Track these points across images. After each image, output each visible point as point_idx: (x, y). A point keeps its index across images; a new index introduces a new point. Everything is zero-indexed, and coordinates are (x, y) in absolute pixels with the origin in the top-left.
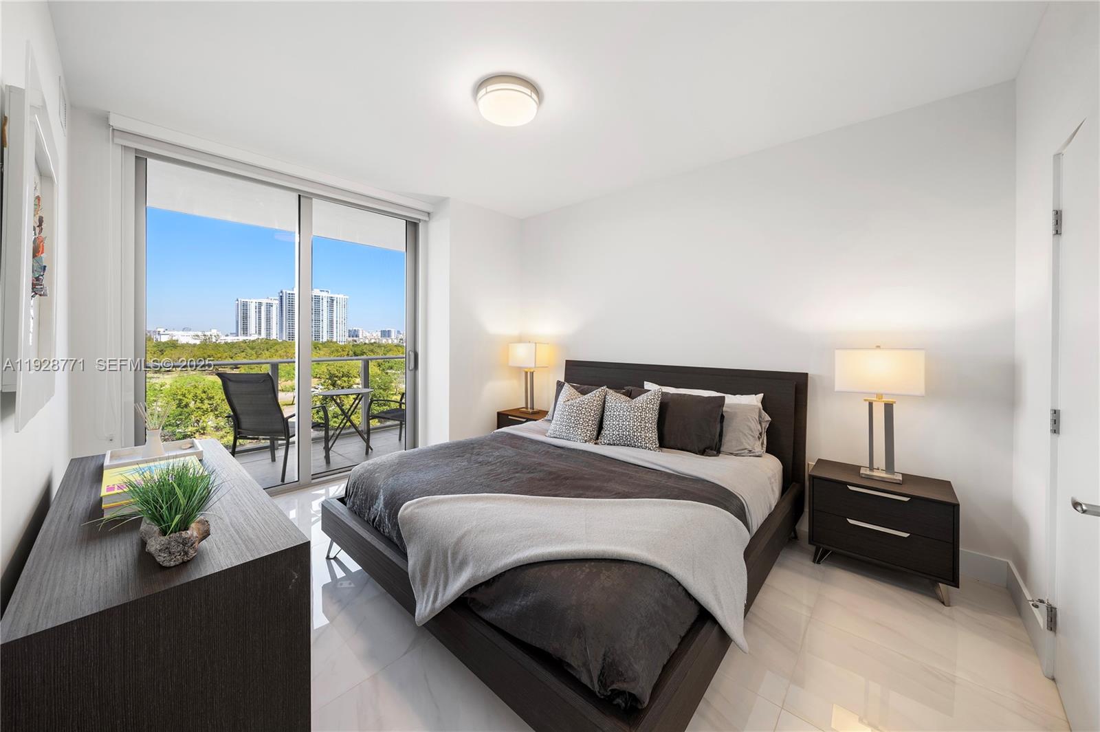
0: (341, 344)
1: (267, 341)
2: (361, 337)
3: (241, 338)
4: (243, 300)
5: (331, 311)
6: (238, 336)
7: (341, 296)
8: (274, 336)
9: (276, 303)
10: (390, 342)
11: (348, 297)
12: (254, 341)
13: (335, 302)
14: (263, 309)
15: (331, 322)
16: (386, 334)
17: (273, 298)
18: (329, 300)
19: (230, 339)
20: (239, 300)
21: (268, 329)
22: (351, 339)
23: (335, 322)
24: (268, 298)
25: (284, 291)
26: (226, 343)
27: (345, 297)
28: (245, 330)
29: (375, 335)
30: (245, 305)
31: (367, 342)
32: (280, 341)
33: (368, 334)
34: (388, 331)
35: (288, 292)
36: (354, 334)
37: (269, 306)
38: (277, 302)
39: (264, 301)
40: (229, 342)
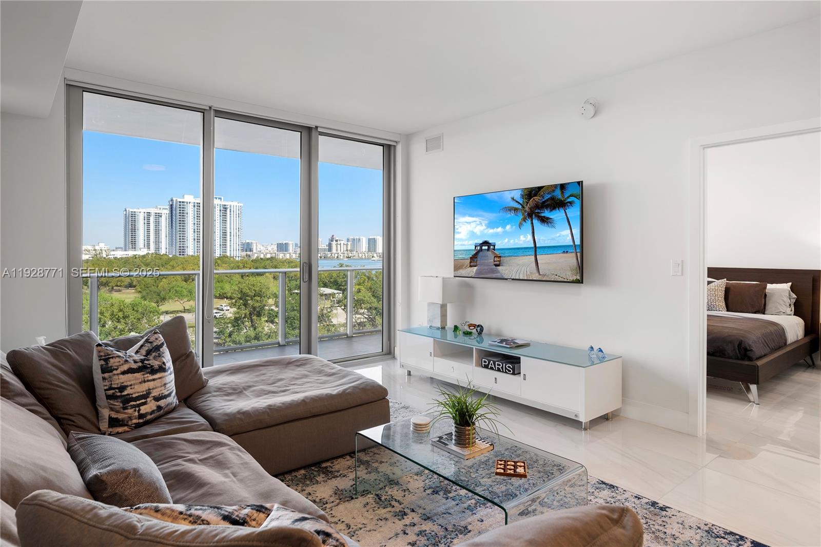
0: (237, 259)
1: (157, 255)
2: (255, 251)
3: (131, 253)
4: (131, 210)
5: (224, 221)
6: (126, 250)
7: (235, 204)
8: (163, 251)
9: (165, 212)
10: (288, 256)
11: (242, 205)
12: (144, 256)
13: (228, 210)
14: (152, 219)
15: (225, 234)
16: (282, 247)
17: (162, 207)
18: (222, 209)
19: (119, 254)
20: (127, 210)
21: (157, 242)
22: (244, 253)
23: (228, 234)
24: (156, 207)
25: (174, 199)
26: (115, 258)
27: (240, 205)
28: (134, 244)
29: (270, 249)
30: (133, 215)
31: (262, 256)
32: (171, 256)
33: (262, 248)
34: (285, 243)
35: (179, 200)
36: (247, 247)
37: (158, 216)
38: (168, 212)
39: (153, 211)
40: (118, 257)
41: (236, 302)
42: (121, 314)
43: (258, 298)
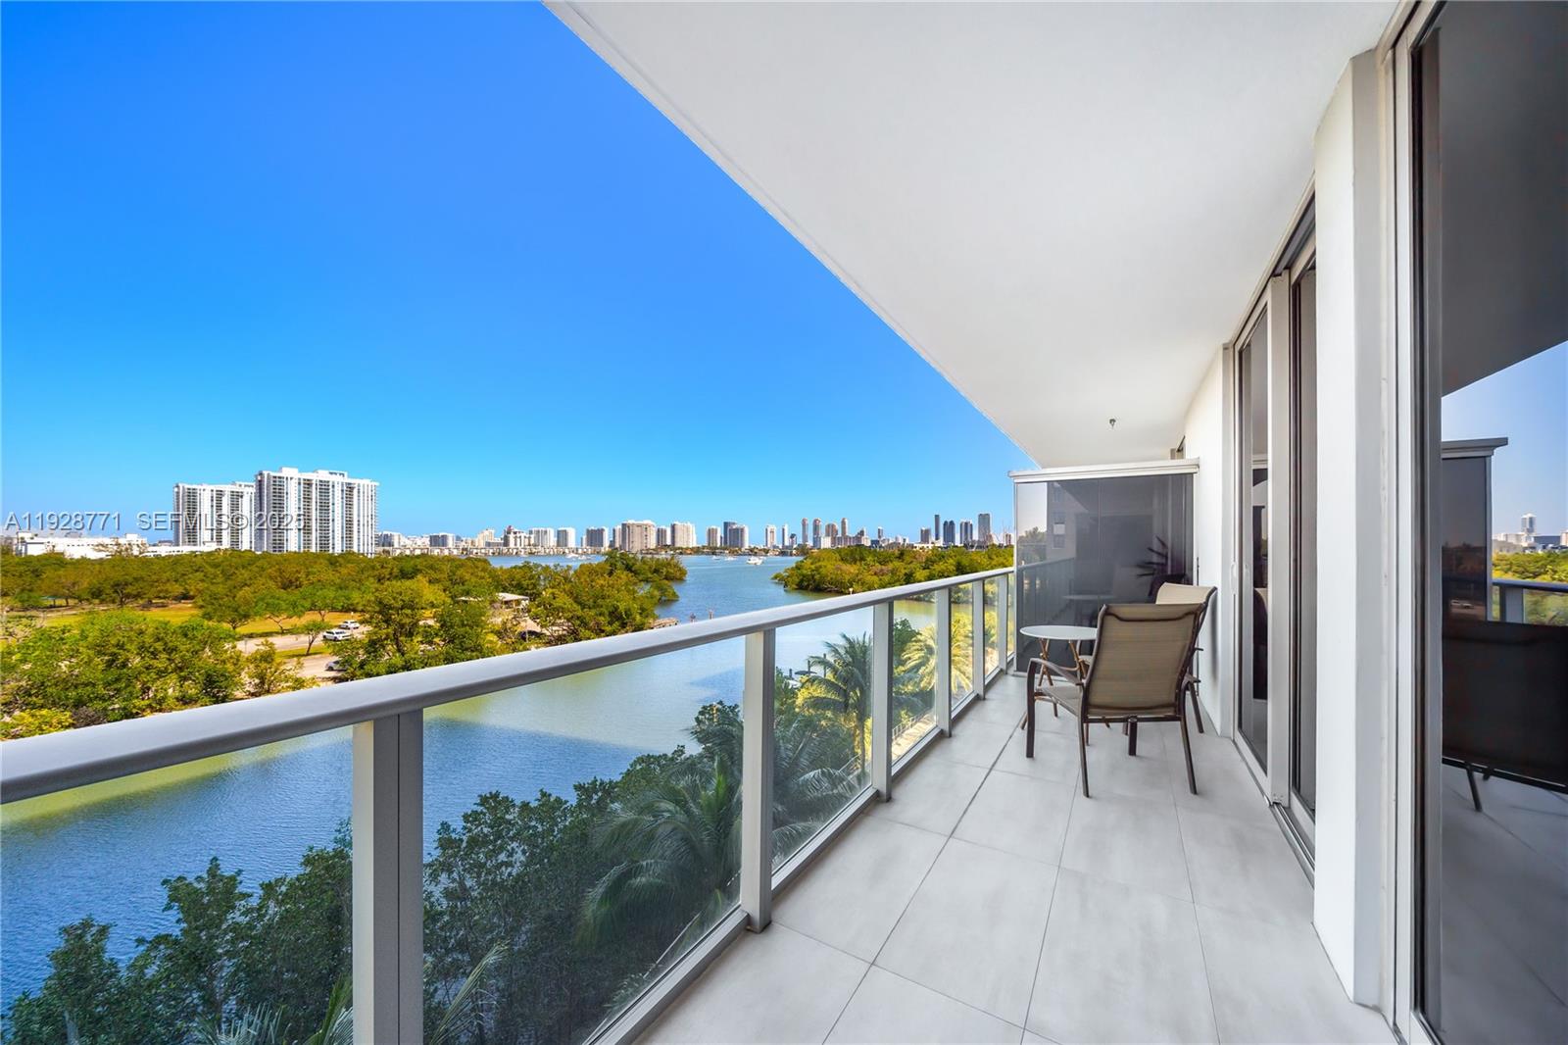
0: (369, 556)
1: (235, 550)
2: (396, 545)
3: (186, 549)
4: (187, 486)
5: (349, 505)
6: (178, 545)
7: (366, 482)
8: (245, 545)
9: (249, 491)
10: (446, 552)
11: (377, 484)
12: (210, 554)
13: (355, 491)
14: (226, 501)
15: (349, 523)
16: (438, 541)
17: (243, 484)
18: (345, 488)
19: (164, 550)
20: (181, 485)
21: (235, 533)
22: (380, 549)
23: (355, 523)
24: (234, 483)
25: (265, 473)
26: (158, 557)
27: (374, 483)
28: (192, 535)
29: (419, 542)
30: (192, 498)
31: (408, 552)
32: (259, 553)
33: (409, 543)
34: (443, 536)
35: (273, 474)
36: (386, 541)
37: (237, 497)
38: (253, 490)
39: (227, 489)
40: (163, 555)
41: (371, 618)
42: (159, 646)
43: (409, 612)
